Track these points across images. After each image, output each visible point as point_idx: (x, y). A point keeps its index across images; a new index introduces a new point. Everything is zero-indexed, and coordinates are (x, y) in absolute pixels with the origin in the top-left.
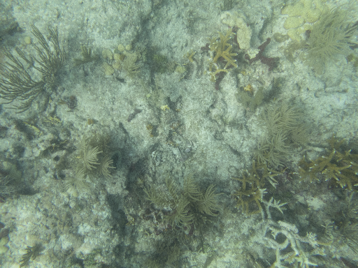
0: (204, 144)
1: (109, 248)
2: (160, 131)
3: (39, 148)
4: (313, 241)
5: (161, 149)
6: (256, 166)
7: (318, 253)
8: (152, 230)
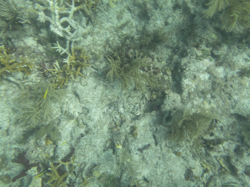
0: (99, 109)
1: (190, 58)
2: (128, 129)
3: (224, 147)
4: (42, 16)
5: (131, 115)
6: (65, 81)
7: (41, 7)
8: (156, 60)
